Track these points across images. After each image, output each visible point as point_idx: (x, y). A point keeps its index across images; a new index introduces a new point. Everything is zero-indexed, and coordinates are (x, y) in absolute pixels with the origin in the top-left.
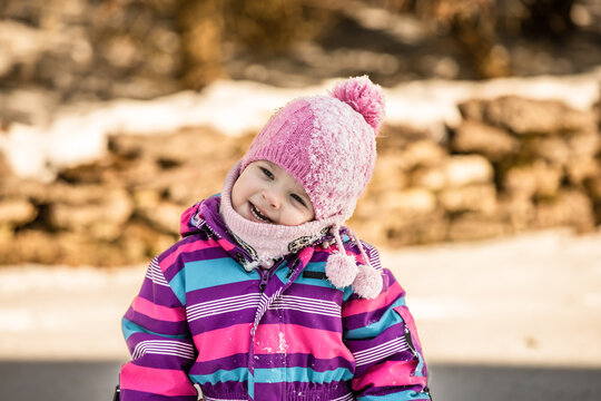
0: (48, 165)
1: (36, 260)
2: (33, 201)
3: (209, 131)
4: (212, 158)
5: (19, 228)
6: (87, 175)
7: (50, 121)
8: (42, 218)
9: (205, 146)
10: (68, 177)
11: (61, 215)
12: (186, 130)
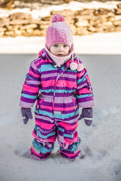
0: (40, 17)
1: (38, 35)
2: (37, 24)
3: (70, 10)
4: (70, 15)
5: (34, 29)
6: (47, 19)
7: (40, 9)
8: (38, 27)
9: (69, 13)
10: (43, 20)
11: (42, 27)
12: (65, 10)
